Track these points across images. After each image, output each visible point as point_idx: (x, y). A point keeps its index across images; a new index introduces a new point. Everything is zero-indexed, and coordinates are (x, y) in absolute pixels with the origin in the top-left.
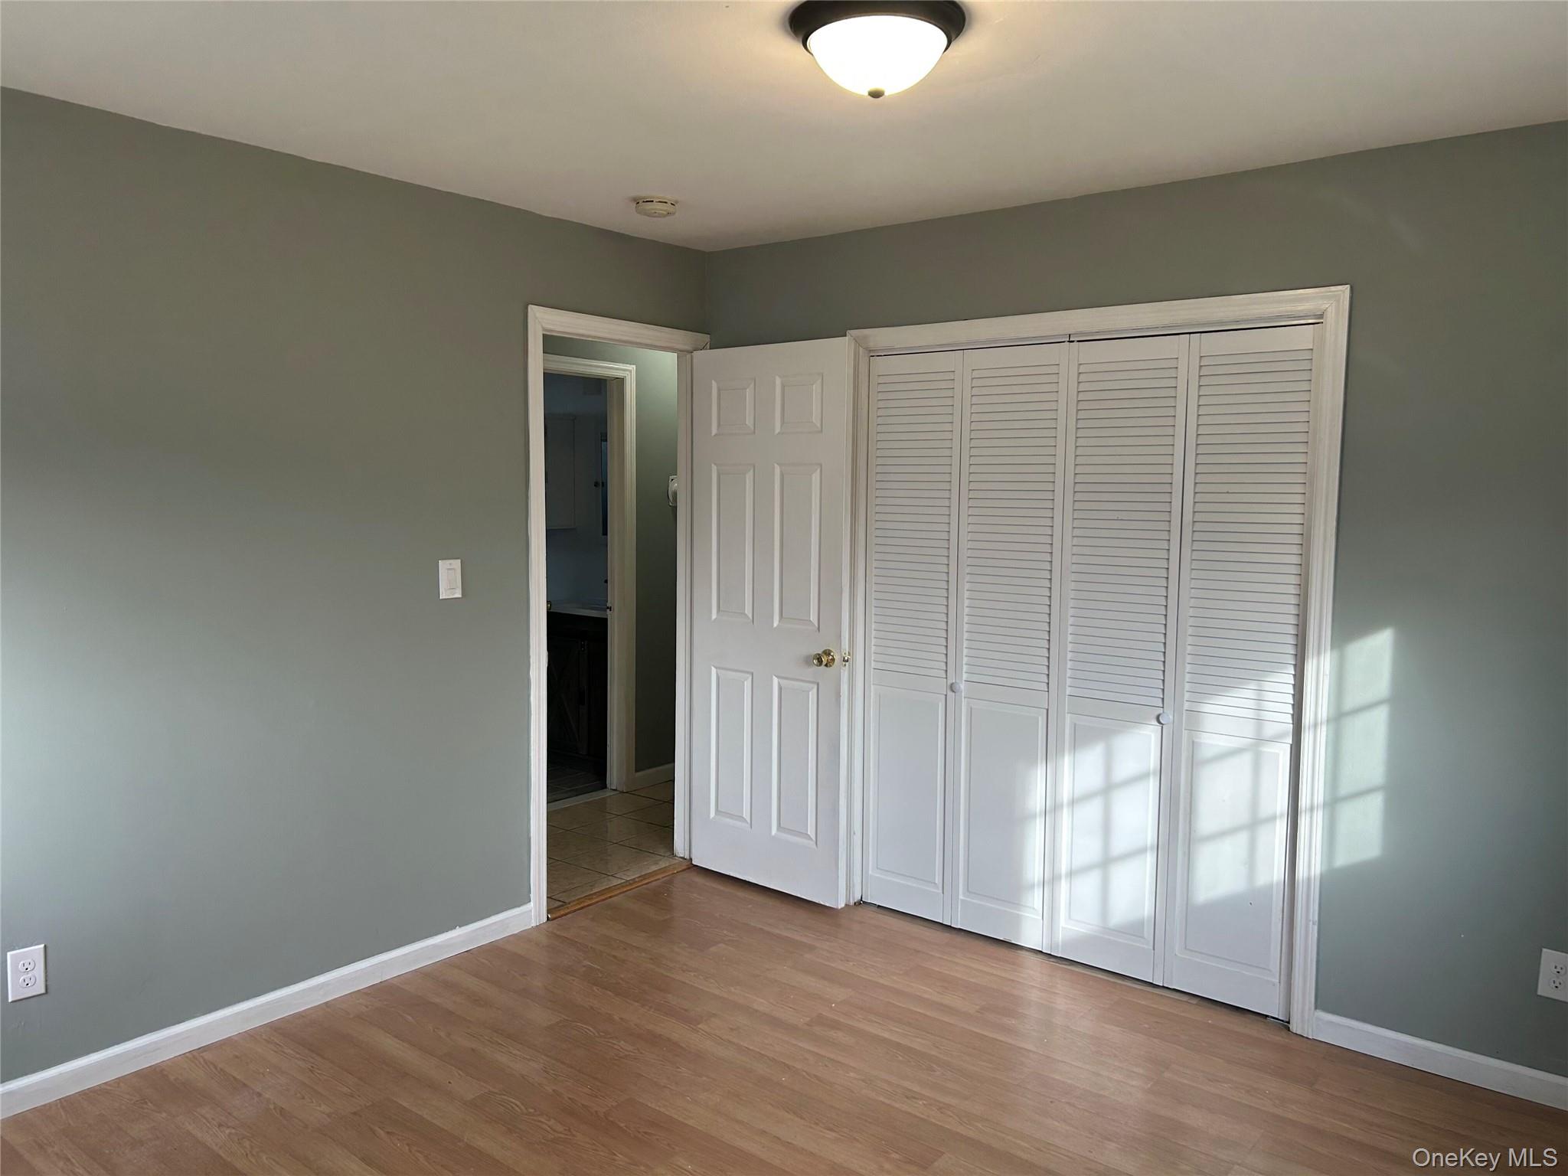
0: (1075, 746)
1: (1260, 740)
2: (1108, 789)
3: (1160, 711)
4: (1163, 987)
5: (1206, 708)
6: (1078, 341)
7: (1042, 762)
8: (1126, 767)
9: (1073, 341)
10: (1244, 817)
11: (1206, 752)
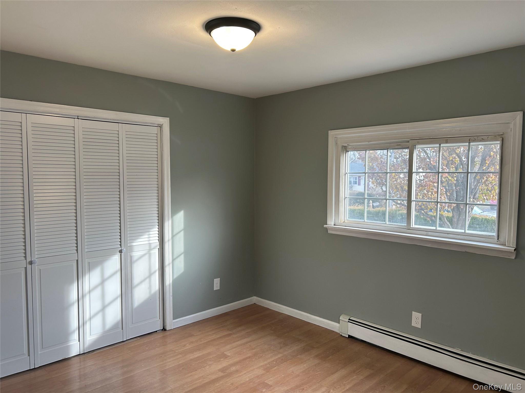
0: (89, 270)
1: (150, 249)
2: (103, 282)
3: (120, 249)
4: (127, 340)
5: (134, 244)
6: (81, 119)
7: (75, 281)
8: (108, 272)
9: (79, 119)
10: (147, 274)
11: (135, 258)
